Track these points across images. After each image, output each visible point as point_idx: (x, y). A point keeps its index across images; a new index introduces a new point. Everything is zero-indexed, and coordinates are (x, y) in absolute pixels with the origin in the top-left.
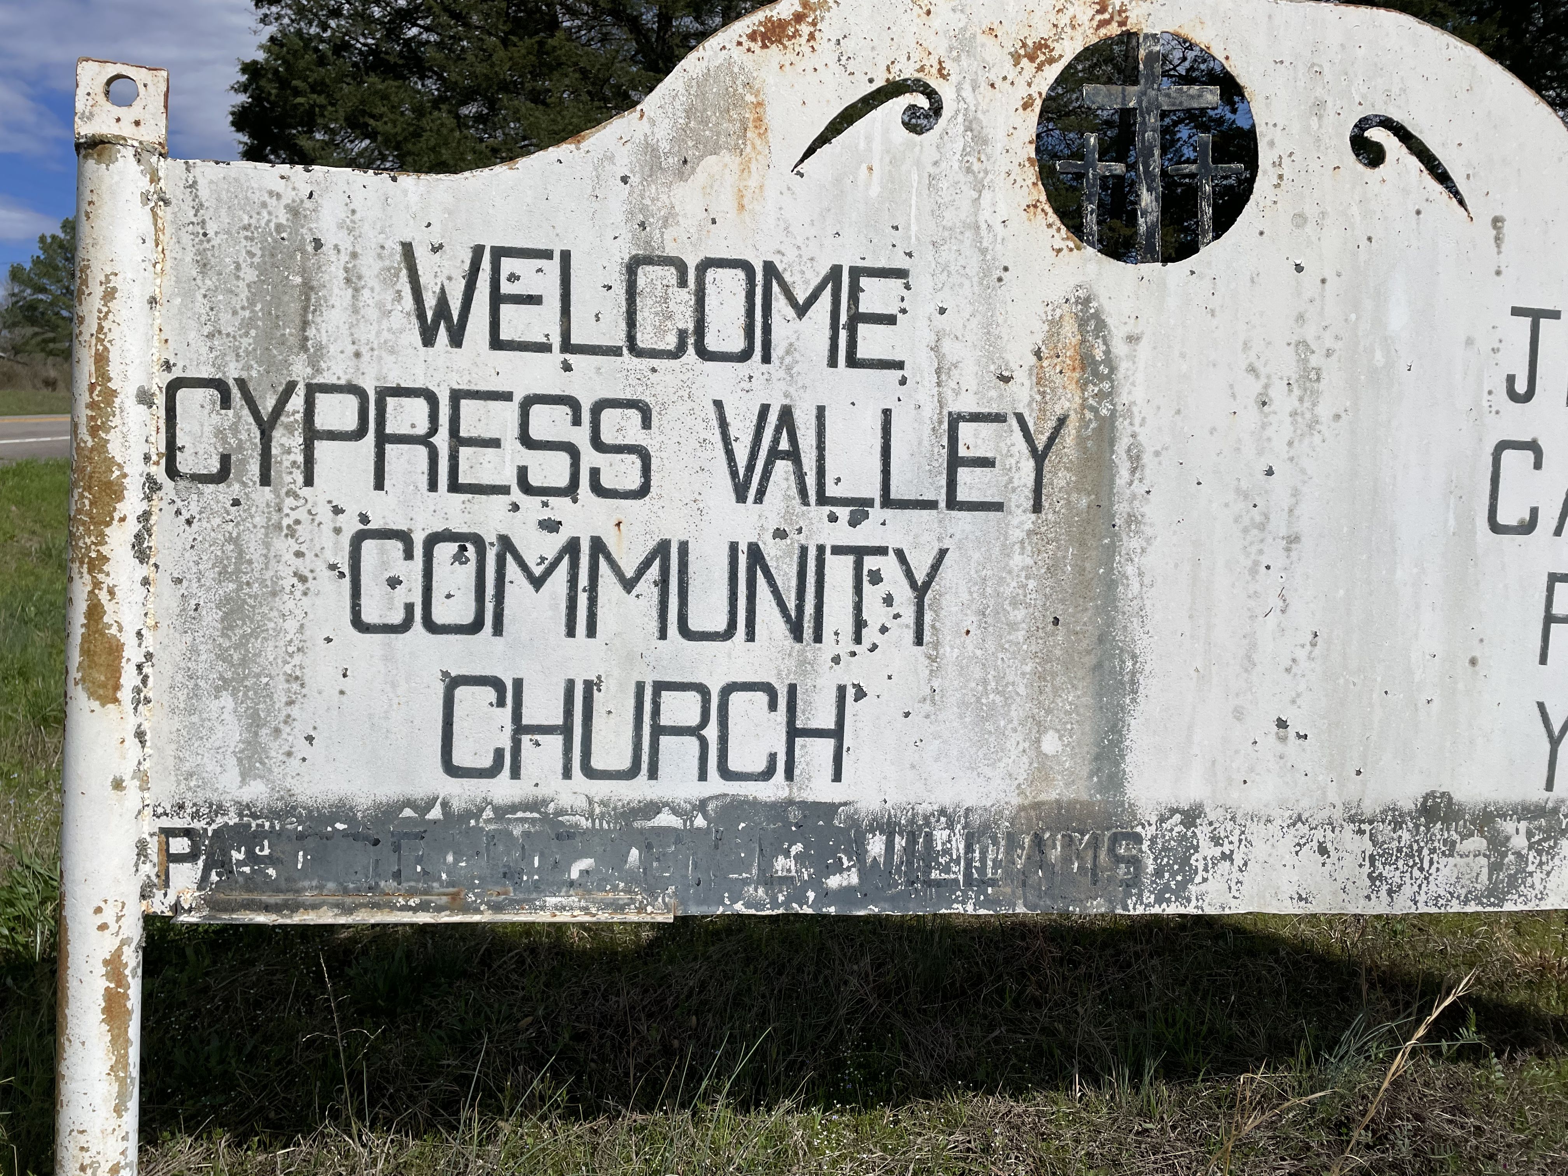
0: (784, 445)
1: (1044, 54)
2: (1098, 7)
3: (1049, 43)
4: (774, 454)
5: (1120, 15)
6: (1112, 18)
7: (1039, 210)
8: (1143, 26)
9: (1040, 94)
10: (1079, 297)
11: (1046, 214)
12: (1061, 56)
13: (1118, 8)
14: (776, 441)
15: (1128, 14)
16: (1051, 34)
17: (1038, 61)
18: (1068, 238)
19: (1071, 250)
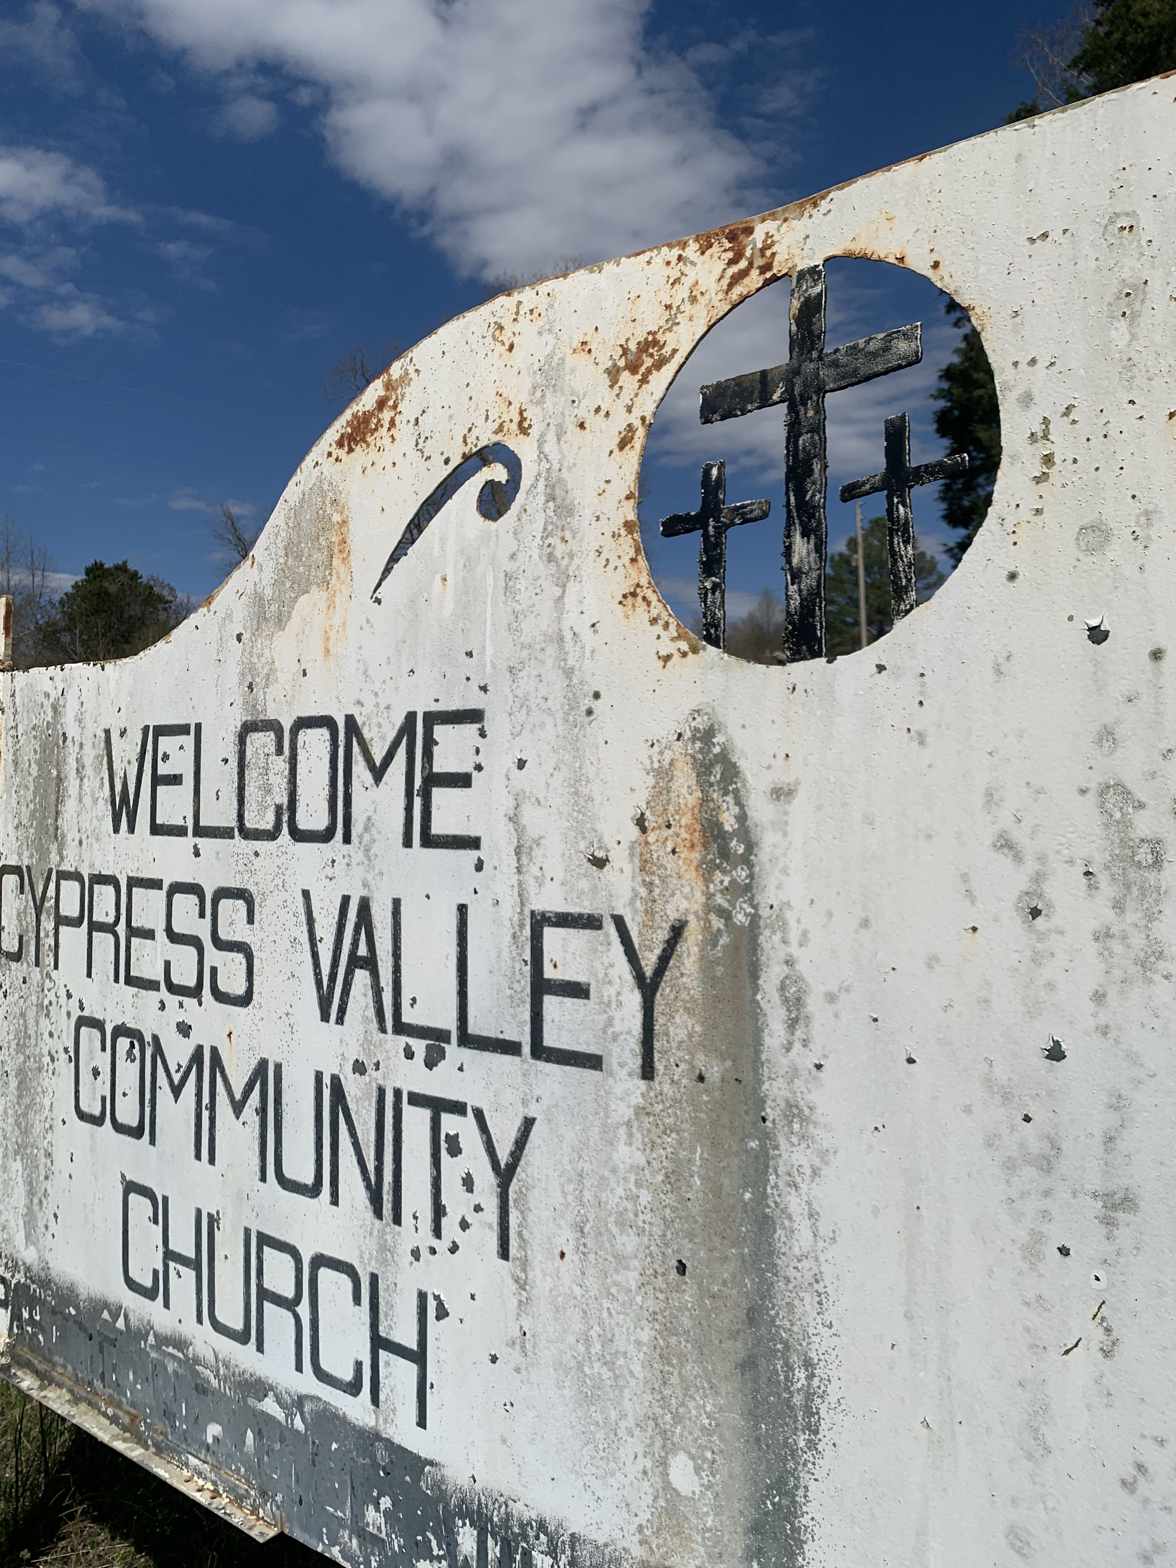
0: (362, 951)
1: (652, 355)
2: (730, 255)
3: (659, 337)
4: (355, 962)
5: (763, 255)
6: (751, 264)
7: (639, 599)
8: (797, 260)
9: (643, 419)
10: (697, 730)
11: (649, 604)
12: (675, 351)
13: (760, 245)
14: (355, 944)
15: (774, 249)
16: (662, 323)
17: (642, 370)
18: (679, 637)
19: (684, 655)
